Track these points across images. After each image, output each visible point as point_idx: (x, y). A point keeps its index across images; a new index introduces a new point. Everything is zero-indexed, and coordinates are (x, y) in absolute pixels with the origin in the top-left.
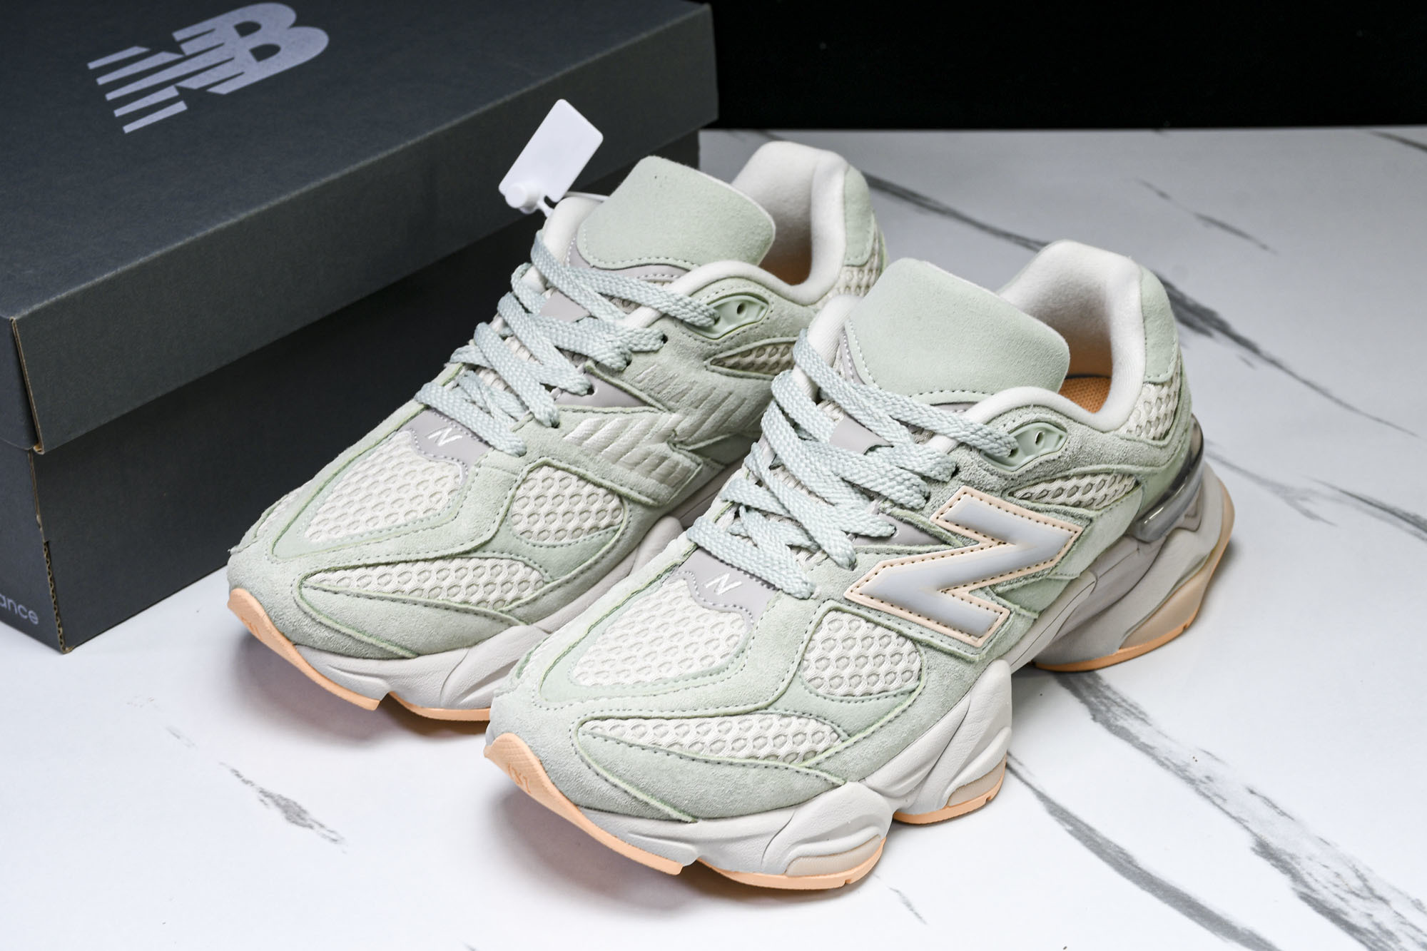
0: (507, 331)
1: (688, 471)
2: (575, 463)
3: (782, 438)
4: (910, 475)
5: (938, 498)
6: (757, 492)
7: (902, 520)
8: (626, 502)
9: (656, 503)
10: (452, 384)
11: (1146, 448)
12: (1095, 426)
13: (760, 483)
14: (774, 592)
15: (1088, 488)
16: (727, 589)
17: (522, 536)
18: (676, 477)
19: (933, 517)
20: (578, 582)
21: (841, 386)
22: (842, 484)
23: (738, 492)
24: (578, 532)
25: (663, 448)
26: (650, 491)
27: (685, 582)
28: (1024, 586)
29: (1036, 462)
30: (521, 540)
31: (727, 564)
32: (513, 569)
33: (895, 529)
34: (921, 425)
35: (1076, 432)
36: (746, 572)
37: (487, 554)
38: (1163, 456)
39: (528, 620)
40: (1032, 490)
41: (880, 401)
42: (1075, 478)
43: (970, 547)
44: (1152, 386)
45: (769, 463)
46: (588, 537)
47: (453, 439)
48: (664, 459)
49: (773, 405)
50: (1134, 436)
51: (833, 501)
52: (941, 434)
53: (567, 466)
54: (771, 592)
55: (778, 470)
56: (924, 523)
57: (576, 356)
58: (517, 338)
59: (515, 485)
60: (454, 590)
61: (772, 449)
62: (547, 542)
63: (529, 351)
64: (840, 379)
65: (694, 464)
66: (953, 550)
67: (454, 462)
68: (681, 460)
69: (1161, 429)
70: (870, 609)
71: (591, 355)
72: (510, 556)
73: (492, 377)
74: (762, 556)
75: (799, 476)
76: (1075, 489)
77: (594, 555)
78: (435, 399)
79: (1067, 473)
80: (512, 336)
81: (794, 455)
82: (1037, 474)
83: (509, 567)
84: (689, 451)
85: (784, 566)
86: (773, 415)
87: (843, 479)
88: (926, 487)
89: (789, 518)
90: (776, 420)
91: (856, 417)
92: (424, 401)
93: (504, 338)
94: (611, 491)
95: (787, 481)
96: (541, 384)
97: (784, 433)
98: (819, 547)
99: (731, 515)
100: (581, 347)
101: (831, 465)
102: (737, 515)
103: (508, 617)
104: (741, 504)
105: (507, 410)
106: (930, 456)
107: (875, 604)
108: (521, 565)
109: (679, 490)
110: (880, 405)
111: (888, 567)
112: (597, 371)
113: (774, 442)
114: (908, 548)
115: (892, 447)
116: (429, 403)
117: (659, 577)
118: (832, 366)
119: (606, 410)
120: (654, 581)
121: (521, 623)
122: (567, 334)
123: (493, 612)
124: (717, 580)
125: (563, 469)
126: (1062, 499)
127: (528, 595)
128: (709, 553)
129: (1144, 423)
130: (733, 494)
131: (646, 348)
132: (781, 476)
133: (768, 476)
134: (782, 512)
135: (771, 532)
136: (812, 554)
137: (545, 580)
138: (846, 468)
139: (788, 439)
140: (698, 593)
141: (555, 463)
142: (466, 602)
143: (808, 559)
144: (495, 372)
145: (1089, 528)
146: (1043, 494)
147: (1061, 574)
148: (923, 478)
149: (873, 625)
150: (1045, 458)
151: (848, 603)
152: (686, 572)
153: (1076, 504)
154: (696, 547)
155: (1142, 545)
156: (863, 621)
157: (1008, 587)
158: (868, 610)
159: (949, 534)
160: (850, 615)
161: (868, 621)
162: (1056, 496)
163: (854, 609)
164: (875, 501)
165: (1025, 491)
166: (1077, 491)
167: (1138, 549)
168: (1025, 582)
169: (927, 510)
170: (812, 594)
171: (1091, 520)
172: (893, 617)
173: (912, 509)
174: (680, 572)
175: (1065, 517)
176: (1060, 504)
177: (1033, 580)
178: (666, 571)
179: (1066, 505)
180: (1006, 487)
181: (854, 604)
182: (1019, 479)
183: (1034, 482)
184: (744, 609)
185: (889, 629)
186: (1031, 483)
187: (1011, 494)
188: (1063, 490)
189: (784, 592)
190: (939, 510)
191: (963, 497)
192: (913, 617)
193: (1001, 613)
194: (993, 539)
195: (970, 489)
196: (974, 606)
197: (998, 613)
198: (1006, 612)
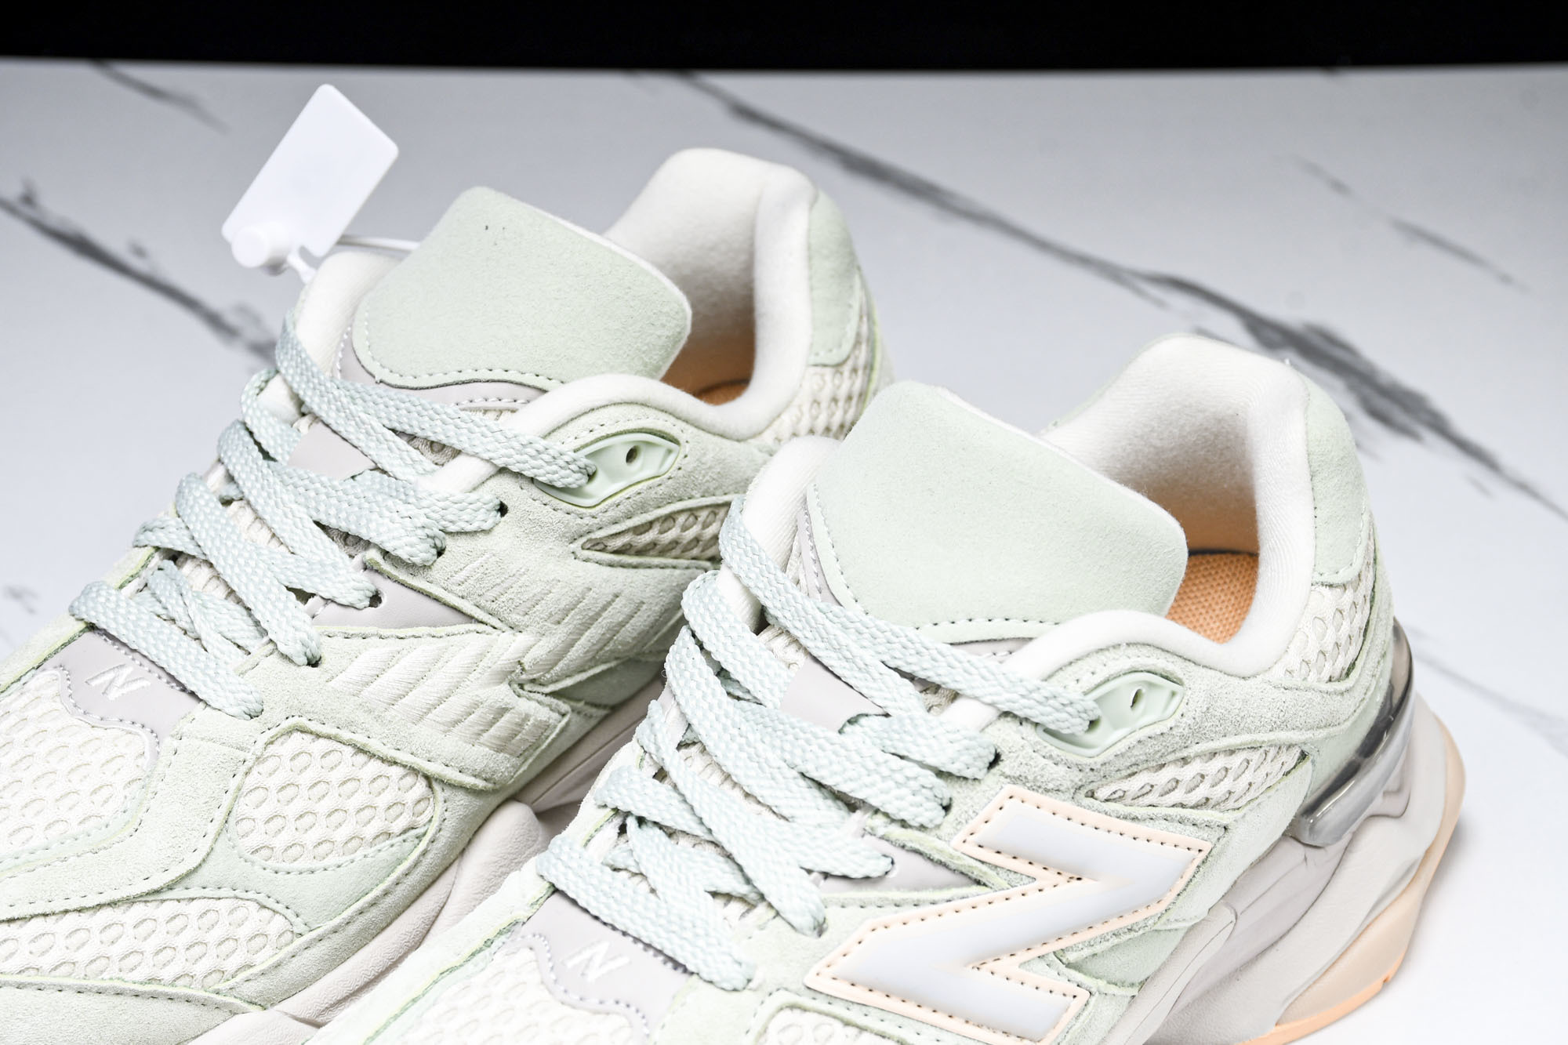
0: (231, 491)
1: (546, 727)
2: (350, 724)
3: (699, 694)
4: (917, 770)
5: (965, 808)
6: (656, 793)
7: (903, 847)
8: (437, 787)
9: (490, 786)
10: (136, 584)
11: (1317, 698)
12: (1228, 671)
13: (661, 775)
14: (685, 976)
15: (1220, 776)
16: (604, 970)
17: (255, 857)
18: (524, 741)
19: (956, 841)
20: (352, 929)
21: (799, 607)
22: (802, 783)
23: (624, 792)
24: (355, 843)
25: (503, 693)
26: (478, 767)
27: (531, 955)
28: (1113, 947)
29: (1132, 740)
30: (253, 863)
31: (605, 924)
32: (239, 914)
33: (893, 863)
34: (936, 680)
35: (1199, 683)
36: (637, 940)
37: (191, 893)
38: (1346, 707)
39: (264, 1003)
40: (1125, 785)
41: (867, 636)
42: (1198, 760)
43: (1020, 889)
44: (1326, 591)
45: (679, 738)
46: (371, 851)
47: (135, 686)
48: (503, 711)
49: (684, 632)
50: (1297, 681)
51: (785, 813)
52: (969, 697)
53: (333, 731)
54: (676, 976)
55: (694, 750)
56: (940, 851)
57: (349, 540)
58: (249, 503)
59: (243, 769)
60: (133, 960)
61: (683, 715)
62: (300, 864)
63: (270, 529)
64: (799, 595)
65: (556, 716)
66: (992, 896)
67: (137, 728)
68: (532, 712)
69: (1343, 662)
70: (849, 1003)
71: (375, 540)
72: (232, 893)
73: (205, 571)
74: (664, 912)
75: (729, 767)
76: (1199, 778)
77: (381, 882)
78: (104, 614)
79: (1185, 753)
80: (241, 499)
81: (719, 727)
82: (1133, 760)
83: (231, 912)
84: (546, 695)
85: (700, 931)
86: (684, 651)
87: (803, 774)
88: (945, 789)
89: (712, 842)
90: (689, 661)
91: (825, 662)
92: (85, 616)
93: (227, 502)
94: (414, 771)
95: (709, 770)
96: (289, 589)
97: (704, 688)
98: (762, 897)
99: (612, 829)
100: (358, 524)
101: (783, 749)
102: (623, 829)
103: (229, 1000)
104: (628, 814)
105: (229, 635)
106: (951, 737)
107: (859, 994)
108: (253, 906)
109: (530, 760)
110: (865, 643)
111: (881, 931)
112: (386, 566)
113: (687, 702)
114: (915, 896)
115: (887, 715)
116: (94, 621)
117: (488, 943)
118: (784, 571)
119: (401, 633)
120: (481, 950)
121: (251, 1008)
122: (334, 501)
123: (201, 994)
124: (587, 954)
125: (329, 737)
126: (1177, 796)
127: (264, 959)
128: (574, 902)
129: (1312, 656)
130: (616, 796)
131: (469, 528)
132: (699, 762)
133: (674, 762)
134: (698, 831)
135: (679, 867)
136: (752, 906)
137: (296, 931)
138: (809, 756)
139: (709, 698)
140: (553, 976)
141: (314, 726)
142: (151, 981)
143: (743, 915)
144: (211, 565)
145: (1222, 841)
146: (1145, 790)
147: (1176, 920)
148: (940, 774)
149: (854, 1031)
150: (1148, 731)
151: (812, 994)
152: (534, 936)
153: (1200, 803)
154: (552, 889)
155: (1311, 852)
156: (838, 1025)
157: (1087, 952)
158: (847, 1004)
159: (984, 868)
160: (816, 1015)
161: (847, 1024)
162: (1167, 793)
163: (821, 1004)
164: (859, 813)
165: (1114, 787)
166: (1201, 782)
167: (1306, 859)
168: (1115, 941)
169: (947, 828)
170: (749, 981)
171: (1225, 828)
172: (891, 1016)
173: (922, 828)
174: (523, 937)
175: (1182, 826)
176: (1173, 806)
177: (1128, 936)
178: (500, 933)
179: (1183, 806)
180: (1080, 783)
181: (822, 996)
182: (1104, 768)
183: (1129, 772)
184: (633, 1009)
185: (884, 1037)
186: (1125, 773)
187: (1090, 794)
188: (1177, 782)
189: (701, 978)
190: (967, 829)
191: (1008, 804)
192: (925, 1014)
193: (1075, 997)
194: (1059, 873)
195: (1019, 790)
196: (1028, 988)
197: (1069, 998)
198: (1083, 995)
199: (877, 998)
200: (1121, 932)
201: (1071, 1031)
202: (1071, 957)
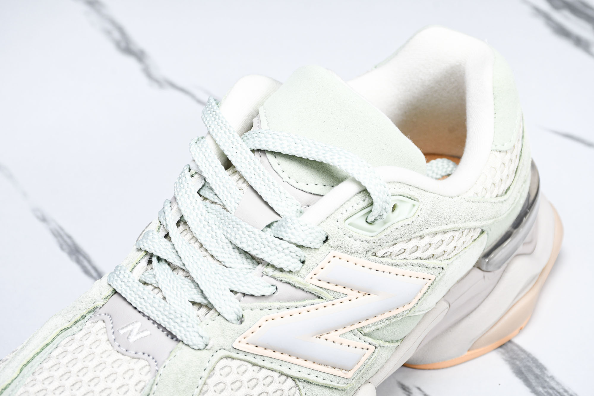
3: (188, 202)
4: (288, 244)
5: (312, 263)
7: (282, 281)
11: (489, 206)
12: (443, 194)
13: (166, 236)
14: (176, 343)
15: (439, 244)
16: (139, 337)
19: (308, 278)
23: (150, 243)
27: (103, 325)
28: (387, 326)
29: (393, 228)
31: (140, 312)
33: (276, 289)
36: (154, 322)
40: (391, 249)
42: (428, 237)
43: (340, 300)
44: (497, 154)
54: (173, 343)
56: (300, 283)
66: (325, 303)
69: (504, 187)
70: (255, 355)
74: (168, 308)
76: (428, 245)
79: (421, 233)
82: (394, 237)
85: (184, 319)
88: (301, 253)
99: (145, 262)
102: (150, 262)
104: (152, 255)
107: (260, 351)
114: (288, 304)
117: (83, 317)
120: (80, 320)
126: (418, 254)
128: (125, 299)
130: (145, 244)
140: (113, 337)
143: (207, 314)
145: (441, 274)
146: (401, 252)
147: (419, 311)
148: (298, 246)
149: (258, 368)
150: (401, 224)
151: (237, 351)
152: (105, 314)
153: (429, 257)
154: (114, 292)
155: (486, 274)
156: (250, 366)
157: (374, 328)
158: (254, 356)
159: (321, 290)
160: (239, 361)
161: (254, 365)
162: (413, 253)
163: (241, 356)
164: (260, 265)
165: (385, 250)
166: (430, 247)
167: (484, 277)
168: (388, 322)
169: (303, 272)
170: (206, 345)
171: (442, 268)
172: (276, 361)
173: (290, 272)
174: (100, 315)
175: (421, 268)
176: (416, 259)
177: (394, 320)
178: (89, 312)
179: (421, 259)
180: (368, 249)
181: (242, 352)
182: (379, 241)
183: (393, 243)
184: (151, 357)
185: (272, 371)
186: (390, 243)
187: (374, 254)
188: (418, 247)
189: (184, 343)
190: (313, 272)
191: (332, 260)
192: (293, 359)
193: (368, 349)
194: (358, 292)
195: (338, 253)
196: (345, 346)
197: (365, 350)
198: (372, 348)
199: (269, 353)
200: (390, 318)
201: (366, 365)
202: (366, 331)
